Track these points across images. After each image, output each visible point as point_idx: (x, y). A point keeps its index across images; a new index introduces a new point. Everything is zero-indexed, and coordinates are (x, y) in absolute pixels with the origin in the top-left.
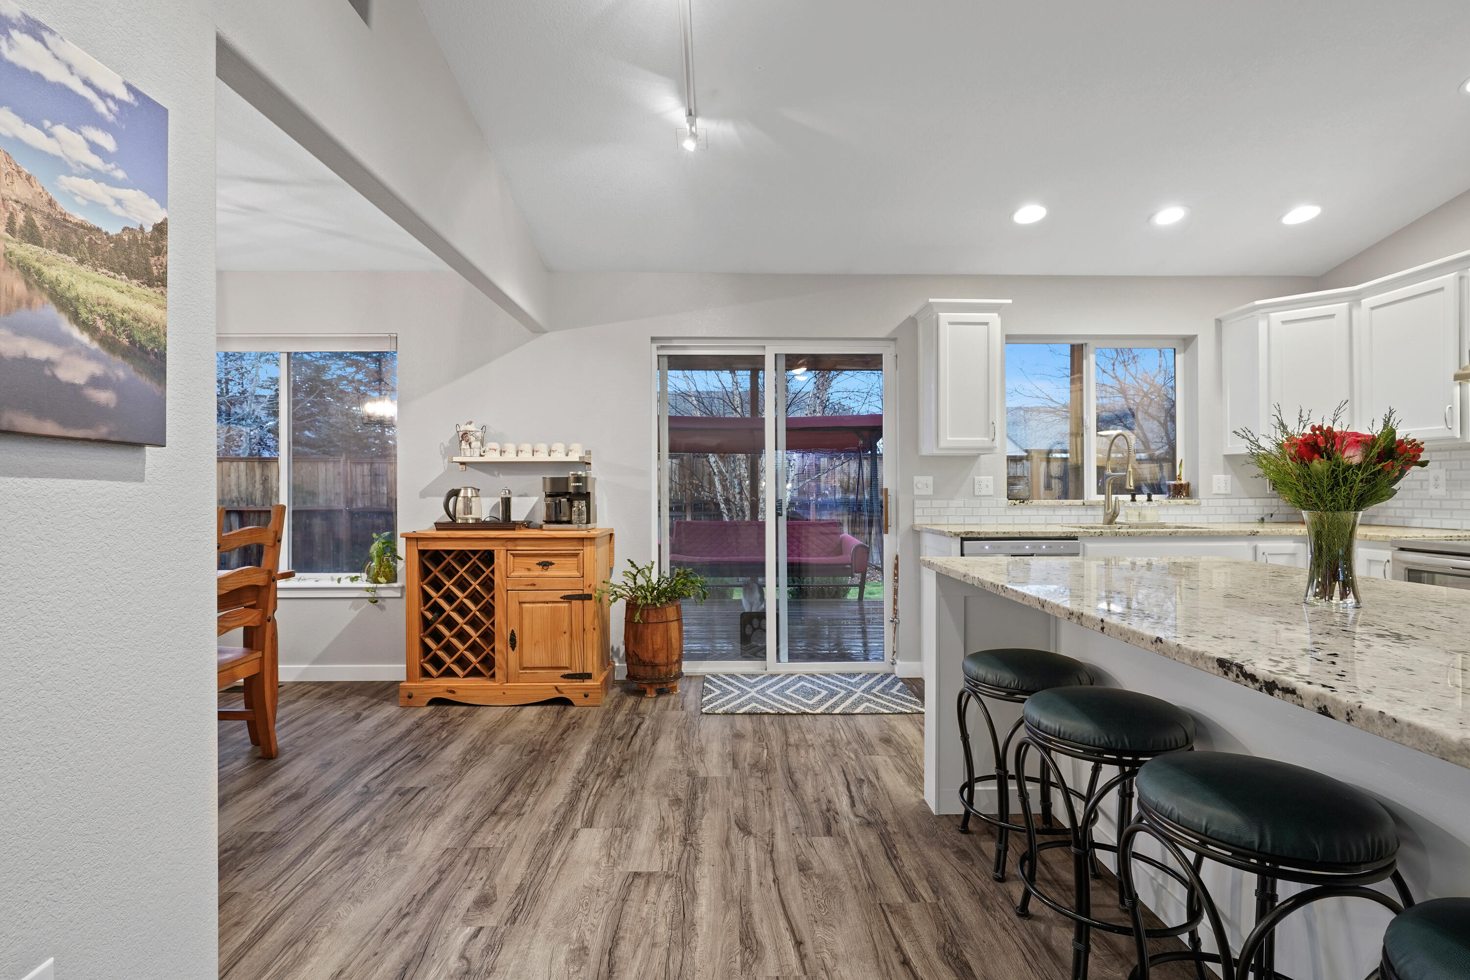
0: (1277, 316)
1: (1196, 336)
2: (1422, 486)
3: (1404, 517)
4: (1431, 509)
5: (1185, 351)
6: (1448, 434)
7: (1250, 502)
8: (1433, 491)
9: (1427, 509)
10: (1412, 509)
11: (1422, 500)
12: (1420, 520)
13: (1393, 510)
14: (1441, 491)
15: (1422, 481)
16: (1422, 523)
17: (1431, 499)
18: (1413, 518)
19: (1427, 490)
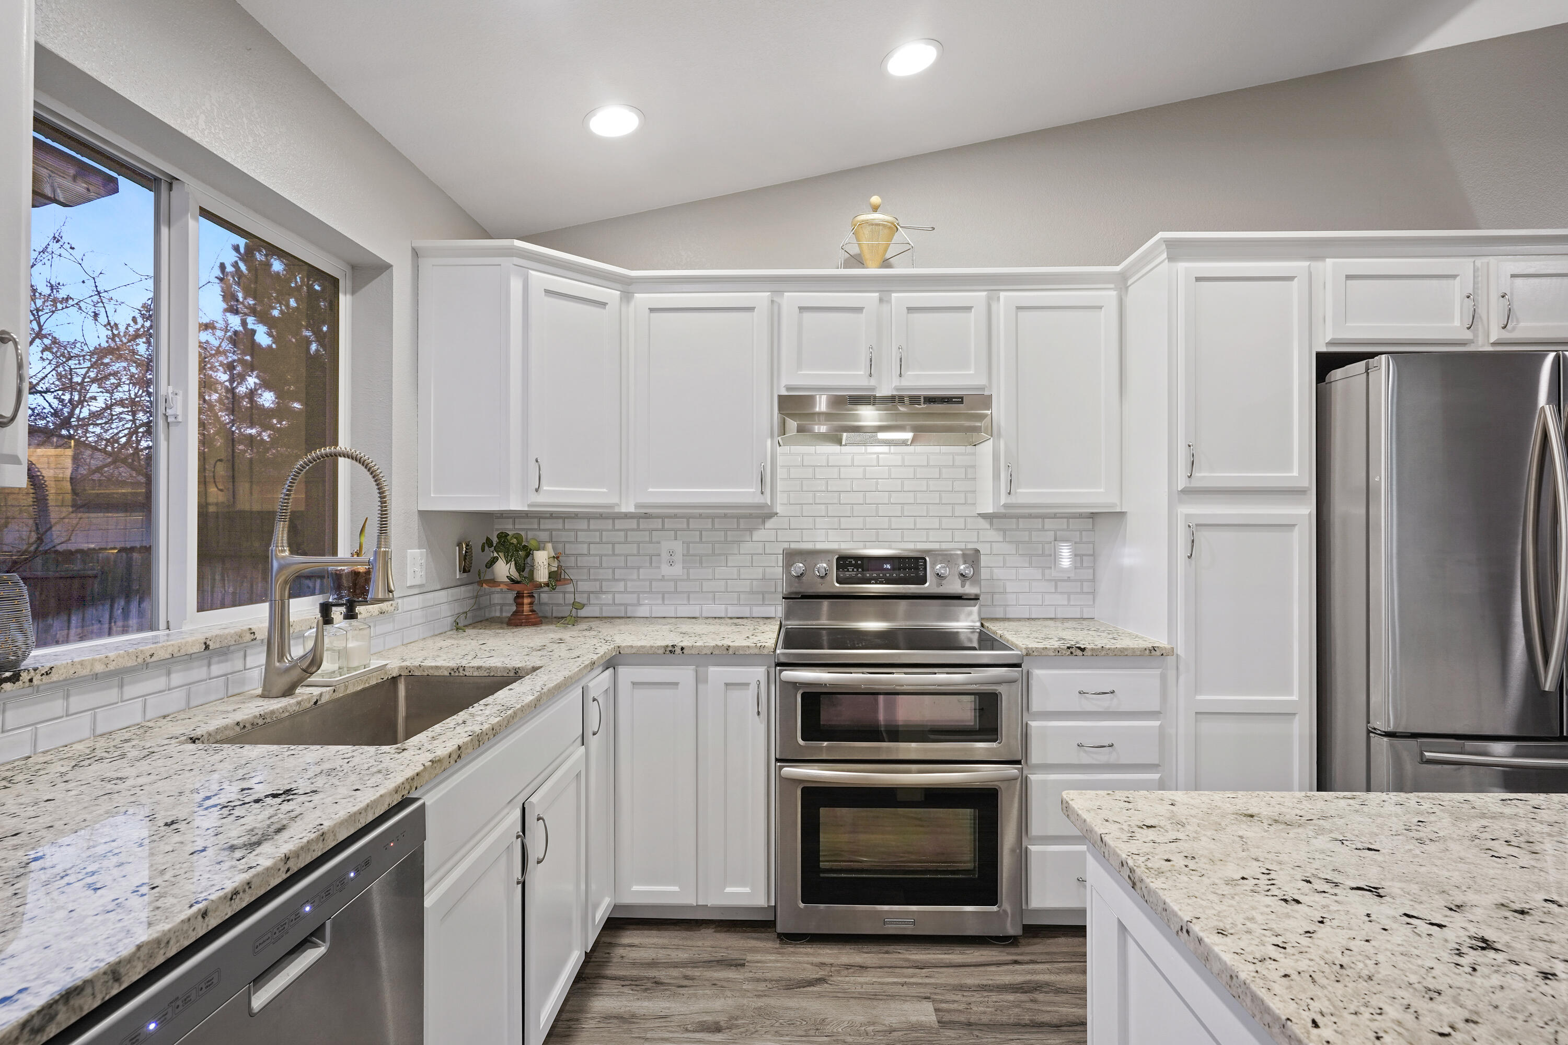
0: (540, 279)
1: (388, 267)
2: (651, 563)
3: (626, 605)
4: (663, 594)
5: (353, 292)
6: (758, 499)
7: (443, 596)
8: (666, 570)
9: (658, 592)
10: (638, 593)
11: (651, 581)
12: (648, 608)
13: (610, 596)
14: (677, 570)
15: (651, 556)
16: (651, 611)
17: (663, 579)
18: (639, 604)
19: (659, 567)
